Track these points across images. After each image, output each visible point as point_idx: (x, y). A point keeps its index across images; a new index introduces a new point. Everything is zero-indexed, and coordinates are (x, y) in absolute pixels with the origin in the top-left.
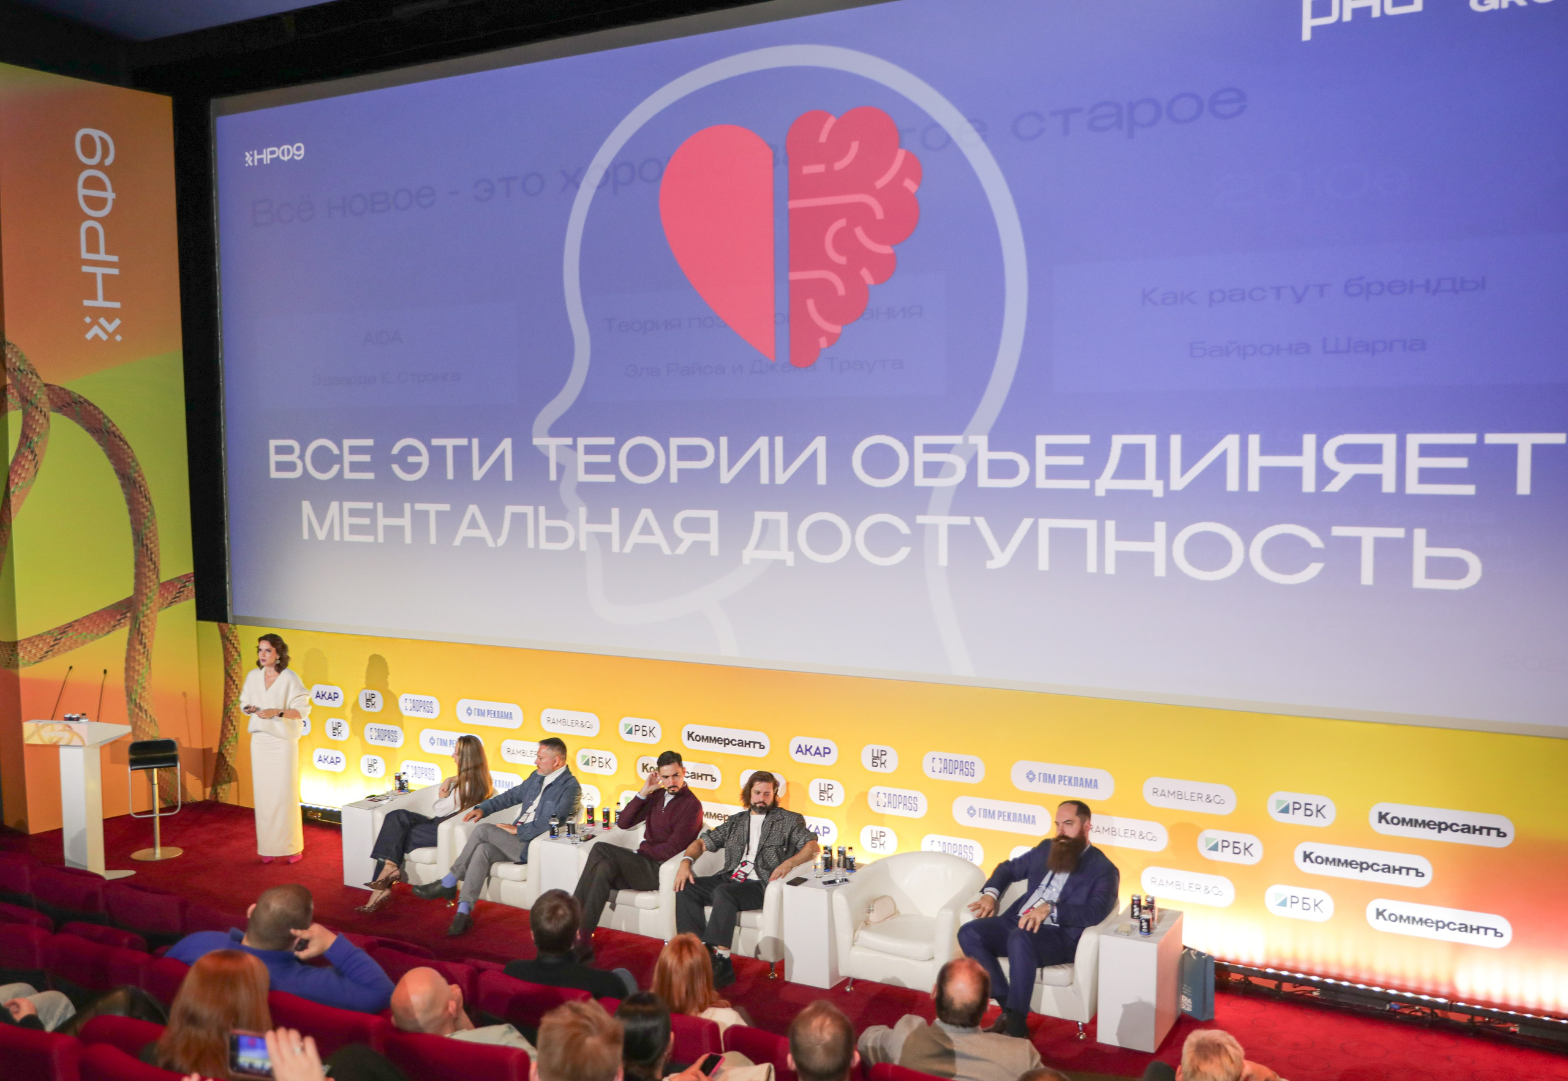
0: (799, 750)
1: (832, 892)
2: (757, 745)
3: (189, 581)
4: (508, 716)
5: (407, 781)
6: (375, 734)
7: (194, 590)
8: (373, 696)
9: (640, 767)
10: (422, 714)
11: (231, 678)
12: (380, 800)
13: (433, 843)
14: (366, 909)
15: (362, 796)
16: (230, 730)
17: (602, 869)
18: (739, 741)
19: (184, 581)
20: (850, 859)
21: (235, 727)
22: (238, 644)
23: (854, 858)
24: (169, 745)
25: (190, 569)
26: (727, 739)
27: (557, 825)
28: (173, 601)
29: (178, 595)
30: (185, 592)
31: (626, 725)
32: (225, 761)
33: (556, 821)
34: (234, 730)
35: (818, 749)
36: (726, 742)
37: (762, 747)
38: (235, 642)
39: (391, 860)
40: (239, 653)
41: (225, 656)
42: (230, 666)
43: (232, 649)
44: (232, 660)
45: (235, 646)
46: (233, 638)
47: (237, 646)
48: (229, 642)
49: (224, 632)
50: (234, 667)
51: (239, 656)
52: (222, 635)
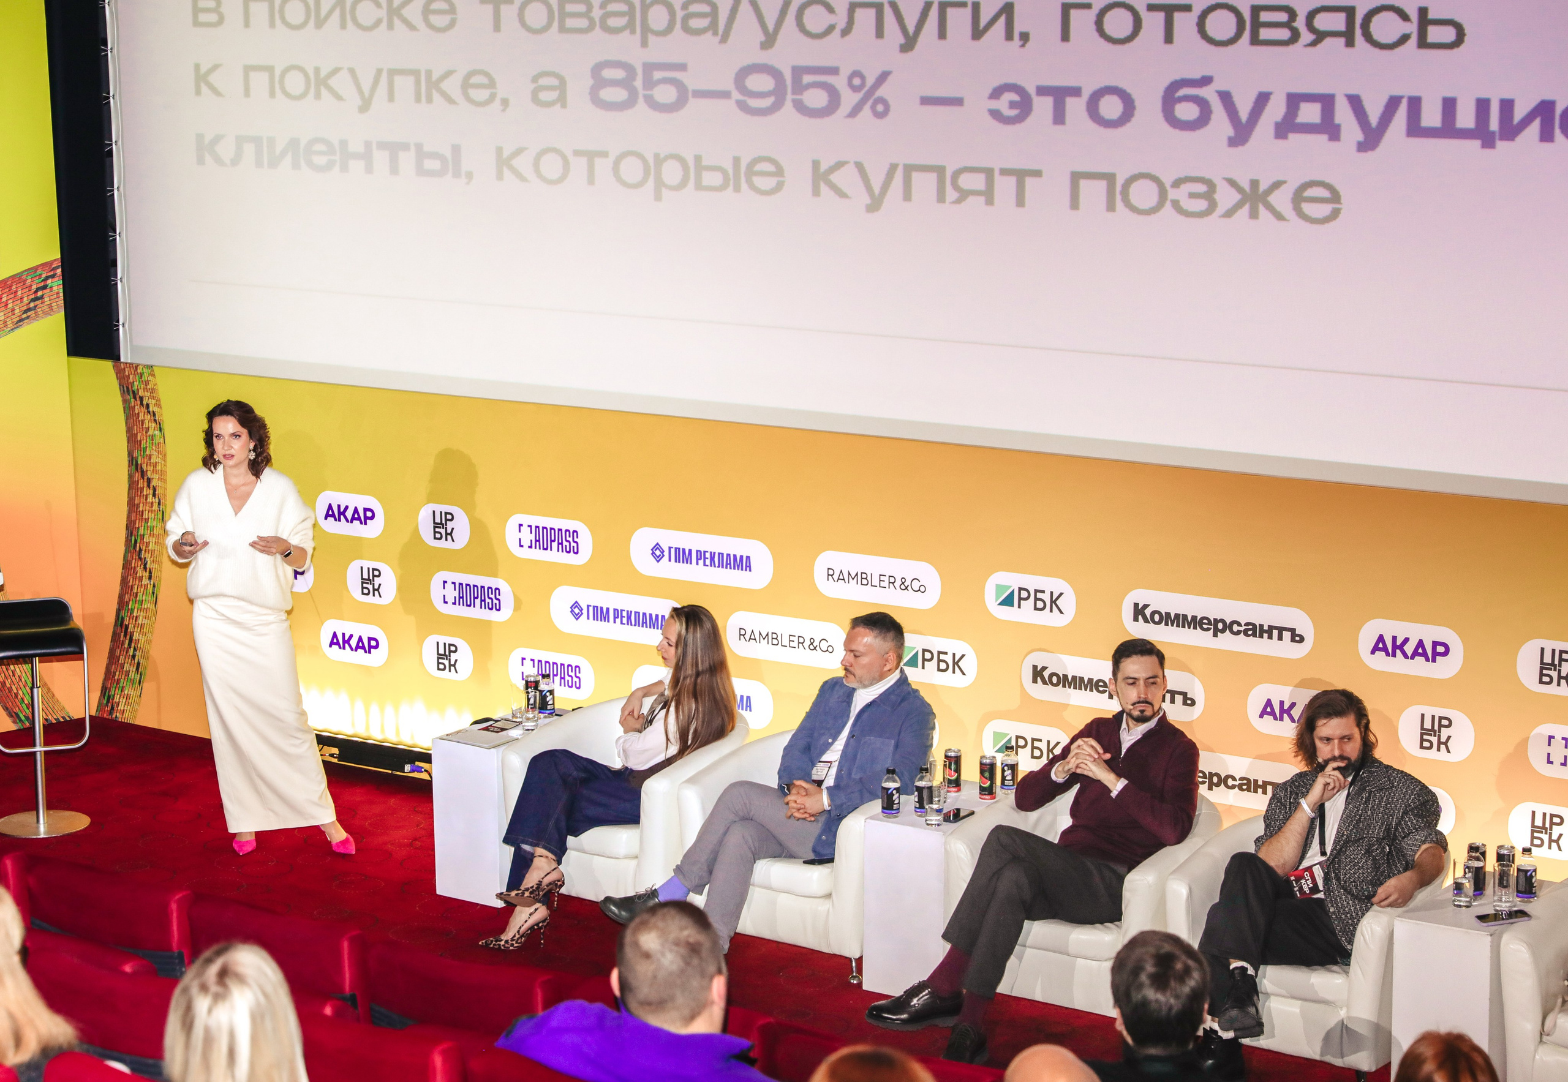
0: (1379, 646)
1: (1500, 937)
2: (1287, 635)
3: (53, 276)
4: (742, 563)
5: (551, 692)
6: (451, 594)
7: (62, 294)
8: (449, 517)
9: (1028, 674)
10: (554, 556)
11: (143, 474)
12: (503, 730)
13: (631, 817)
14: (502, 943)
15: (463, 721)
16: (141, 579)
17: (1012, 879)
18: (1247, 624)
19: (44, 276)
20: (1528, 871)
21: (150, 572)
22: (159, 406)
23: (1535, 871)
24: (56, 610)
25: (54, 253)
26: (1222, 621)
27: (898, 790)
28: (24, 316)
29: (32, 305)
30: (47, 299)
31: (999, 588)
32: (131, 640)
33: (895, 781)
34: (150, 578)
35: (1420, 644)
36: (1218, 627)
37: (1297, 638)
38: (152, 402)
39: (545, 848)
40: (160, 424)
41: (129, 430)
42: (141, 451)
43: (146, 416)
44: (145, 438)
45: (151, 409)
46: (146, 393)
47: (156, 409)
48: (139, 402)
49: (127, 381)
50: (148, 453)
51: (161, 430)
52: (123, 387)
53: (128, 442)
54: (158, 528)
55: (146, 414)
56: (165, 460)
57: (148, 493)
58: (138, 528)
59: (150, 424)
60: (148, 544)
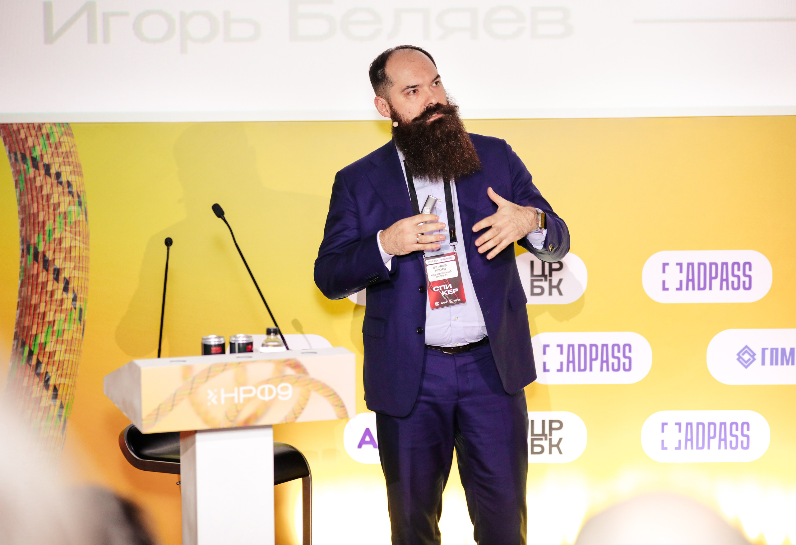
11: (46, 264)
22: (79, 174)
38: (66, 169)
40: (79, 196)
41: (23, 209)
42: (44, 234)
43: (55, 189)
44: (52, 217)
45: (64, 179)
46: (56, 159)
47: (72, 178)
48: (42, 172)
49: (23, 145)
50: (57, 235)
51: (80, 204)
52: (16, 154)
53: (22, 225)
54: (71, 332)
55: (55, 185)
56: (87, 243)
57: (55, 287)
58: (36, 335)
59: (62, 199)
60: (51, 355)
